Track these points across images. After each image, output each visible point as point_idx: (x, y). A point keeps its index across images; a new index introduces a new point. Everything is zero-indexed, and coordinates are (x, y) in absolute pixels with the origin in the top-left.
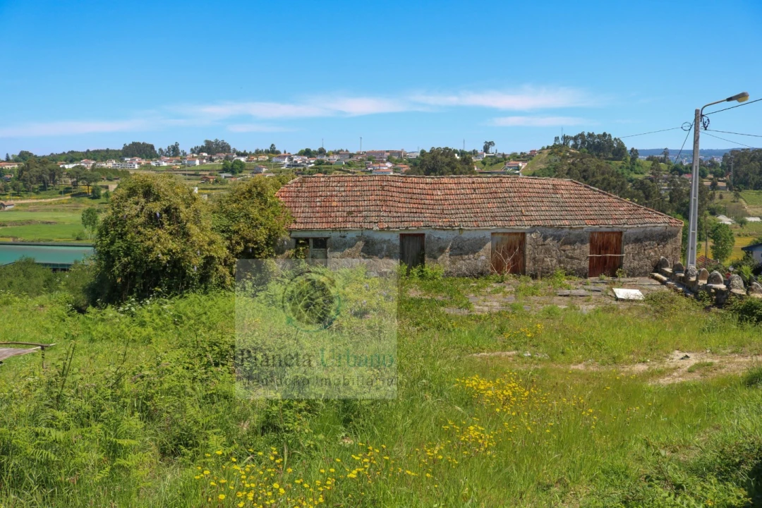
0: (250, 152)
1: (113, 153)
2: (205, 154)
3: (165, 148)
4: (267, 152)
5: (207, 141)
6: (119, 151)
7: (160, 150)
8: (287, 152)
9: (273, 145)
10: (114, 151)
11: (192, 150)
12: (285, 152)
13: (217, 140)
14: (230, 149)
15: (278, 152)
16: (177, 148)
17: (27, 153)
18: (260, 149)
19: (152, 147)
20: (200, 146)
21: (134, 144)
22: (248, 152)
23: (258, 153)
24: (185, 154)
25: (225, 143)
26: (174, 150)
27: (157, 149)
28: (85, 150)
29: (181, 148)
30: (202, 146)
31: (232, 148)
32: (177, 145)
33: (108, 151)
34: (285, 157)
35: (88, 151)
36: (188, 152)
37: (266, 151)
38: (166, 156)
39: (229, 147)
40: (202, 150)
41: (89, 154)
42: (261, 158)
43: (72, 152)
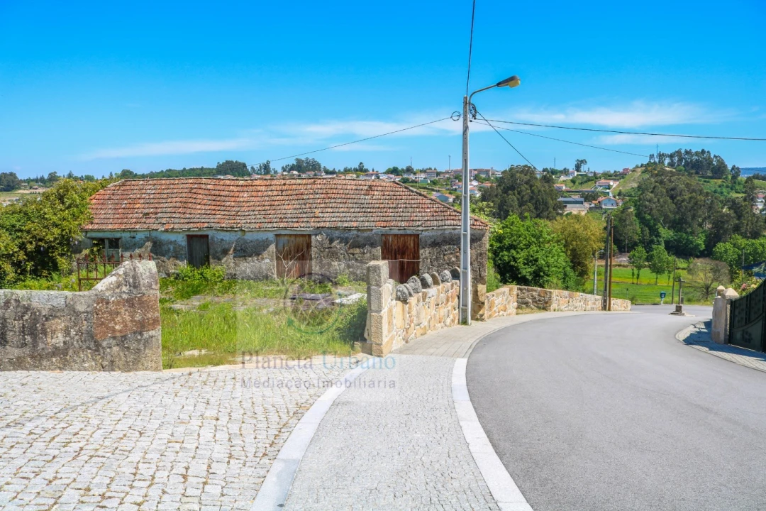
0: (339, 171)
1: (208, 171)
2: (295, 172)
3: (256, 167)
4: (356, 170)
5: (297, 159)
6: (213, 169)
7: (252, 168)
8: (375, 171)
9: (361, 163)
10: (209, 169)
11: (283, 168)
12: (373, 171)
13: (307, 159)
14: (320, 167)
15: (366, 171)
16: (269, 166)
17: (128, 171)
18: (349, 167)
19: (244, 165)
20: (291, 164)
21: (227, 162)
22: (337, 170)
23: (347, 171)
24: (276, 172)
25: (315, 162)
26: (266, 168)
27: (249, 168)
28: (182, 169)
29: (272, 166)
30: (293, 164)
31: (322, 166)
32: (268, 162)
33: (202, 169)
34: (372, 175)
35: (184, 169)
36: (280, 170)
37: (354, 169)
38: (258, 174)
39: (319, 165)
40: (293, 168)
41: (185, 172)
42: (349, 177)
43: (170, 170)
